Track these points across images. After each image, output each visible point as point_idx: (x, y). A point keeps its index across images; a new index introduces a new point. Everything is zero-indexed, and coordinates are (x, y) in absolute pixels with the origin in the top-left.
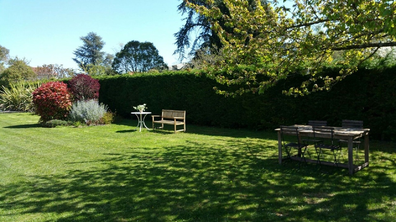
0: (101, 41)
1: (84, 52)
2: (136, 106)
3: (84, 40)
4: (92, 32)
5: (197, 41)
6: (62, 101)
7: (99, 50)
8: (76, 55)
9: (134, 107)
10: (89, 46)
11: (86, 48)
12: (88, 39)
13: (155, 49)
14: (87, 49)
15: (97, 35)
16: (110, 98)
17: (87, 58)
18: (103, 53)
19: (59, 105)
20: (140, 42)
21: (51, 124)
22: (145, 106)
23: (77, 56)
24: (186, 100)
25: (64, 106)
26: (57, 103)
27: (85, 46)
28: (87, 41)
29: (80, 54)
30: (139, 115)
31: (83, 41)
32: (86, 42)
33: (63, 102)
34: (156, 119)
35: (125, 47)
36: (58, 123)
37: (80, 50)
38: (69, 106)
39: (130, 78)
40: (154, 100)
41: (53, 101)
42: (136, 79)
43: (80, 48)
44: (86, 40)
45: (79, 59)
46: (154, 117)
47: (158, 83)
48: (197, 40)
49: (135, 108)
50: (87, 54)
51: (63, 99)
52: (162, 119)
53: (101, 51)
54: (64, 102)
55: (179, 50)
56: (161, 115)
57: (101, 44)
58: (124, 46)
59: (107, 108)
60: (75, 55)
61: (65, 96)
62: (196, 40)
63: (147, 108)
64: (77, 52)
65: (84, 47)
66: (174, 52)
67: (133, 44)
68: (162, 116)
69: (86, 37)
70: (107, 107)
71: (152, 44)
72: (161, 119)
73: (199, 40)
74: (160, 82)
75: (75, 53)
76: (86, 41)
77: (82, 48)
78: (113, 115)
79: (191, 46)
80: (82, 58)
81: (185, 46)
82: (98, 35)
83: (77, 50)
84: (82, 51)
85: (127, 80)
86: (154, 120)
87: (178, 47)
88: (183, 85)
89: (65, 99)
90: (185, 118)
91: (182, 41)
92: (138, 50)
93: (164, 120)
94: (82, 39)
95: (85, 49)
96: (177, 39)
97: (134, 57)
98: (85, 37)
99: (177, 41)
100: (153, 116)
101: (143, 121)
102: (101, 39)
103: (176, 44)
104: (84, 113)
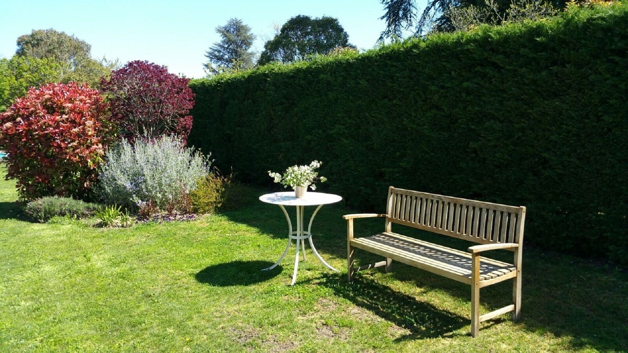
0: (248, 34)
1: (221, 54)
2: (282, 171)
3: (223, 32)
4: (236, 19)
5: (430, 12)
6: (73, 141)
7: (246, 49)
8: (210, 58)
9: (272, 175)
10: (229, 42)
11: (226, 46)
12: (228, 31)
13: (342, 30)
14: (227, 48)
15: (242, 24)
16: (229, 132)
17: (227, 64)
18: (252, 54)
19: (66, 154)
20: (313, 18)
21: (38, 211)
22: (316, 170)
23: (211, 60)
24: (473, 145)
25: (80, 157)
26: (59, 146)
27: (224, 42)
28: (227, 34)
29: (216, 56)
30: (292, 209)
31: (221, 34)
32: (226, 36)
33: (75, 144)
34: (363, 228)
35: (283, 30)
36: (57, 210)
37: (216, 50)
38: (96, 155)
39: (276, 74)
40: (345, 141)
41: (48, 139)
42: (293, 77)
43: (215, 46)
44: (225, 31)
45: (214, 66)
46: (355, 220)
47: (363, 83)
48: (430, 9)
49: (277, 177)
50: (226, 57)
51: (78, 135)
52: (389, 227)
53: (250, 51)
54: (79, 144)
55: (389, 31)
56: (385, 212)
57: (249, 38)
58: (281, 27)
59: (210, 163)
60: (208, 59)
61: (84, 124)
62: (428, 9)
63: (323, 179)
64: (210, 54)
65: (221, 44)
66: (380, 37)
67: (299, 24)
68: (389, 215)
69: (225, 28)
70: (210, 159)
71: (336, 20)
72: (384, 230)
73: (433, 8)
74: (368, 81)
75: (207, 55)
76: (225, 34)
77: (220, 46)
78: (224, 185)
79: (415, 23)
80: (219, 64)
81: (404, 23)
82: (244, 24)
83: (210, 50)
84: (219, 51)
85: (269, 83)
86: (356, 235)
87: (389, 26)
88: (465, 84)
89: (83, 134)
90: (520, 245)
91: (398, 13)
92: (308, 34)
93: (393, 231)
94: (219, 31)
95: (224, 48)
96: (387, 8)
97: (300, 47)
98: (223, 28)
99: (387, 13)
100: (350, 217)
101: (306, 229)
102: (249, 30)
103: (386, 18)
104: (136, 177)
